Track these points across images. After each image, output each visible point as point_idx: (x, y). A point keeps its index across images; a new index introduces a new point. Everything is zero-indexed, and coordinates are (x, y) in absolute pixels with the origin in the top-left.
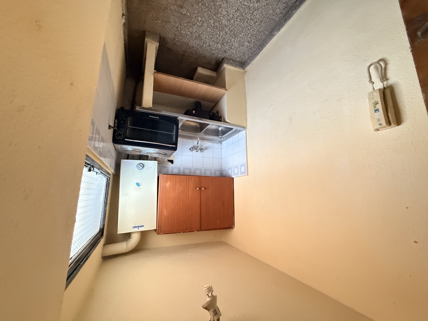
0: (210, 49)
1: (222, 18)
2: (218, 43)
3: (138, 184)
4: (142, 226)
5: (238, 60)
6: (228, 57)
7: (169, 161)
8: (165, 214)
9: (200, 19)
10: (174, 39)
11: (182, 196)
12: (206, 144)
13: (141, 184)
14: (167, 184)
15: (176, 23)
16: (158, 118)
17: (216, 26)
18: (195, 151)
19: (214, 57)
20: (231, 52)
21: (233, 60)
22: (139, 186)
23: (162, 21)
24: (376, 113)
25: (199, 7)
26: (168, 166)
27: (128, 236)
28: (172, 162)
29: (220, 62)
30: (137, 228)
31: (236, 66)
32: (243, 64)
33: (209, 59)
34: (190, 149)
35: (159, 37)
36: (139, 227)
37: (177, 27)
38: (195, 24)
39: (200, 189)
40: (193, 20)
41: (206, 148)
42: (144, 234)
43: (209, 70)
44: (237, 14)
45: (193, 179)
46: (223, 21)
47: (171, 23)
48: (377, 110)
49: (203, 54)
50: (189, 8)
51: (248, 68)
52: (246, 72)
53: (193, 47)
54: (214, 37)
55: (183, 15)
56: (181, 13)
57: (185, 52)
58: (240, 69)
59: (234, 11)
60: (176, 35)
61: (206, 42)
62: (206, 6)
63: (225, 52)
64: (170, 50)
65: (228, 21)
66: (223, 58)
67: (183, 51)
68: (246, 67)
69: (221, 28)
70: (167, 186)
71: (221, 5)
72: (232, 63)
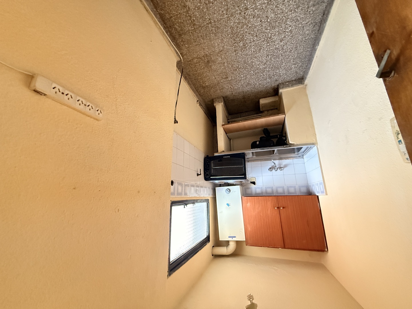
0: (262, 86)
1: (258, 66)
2: (266, 79)
3: (228, 205)
4: (235, 237)
5: (293, 79)
6: (282, 82)
7: (251, 183)
8: (249, 229)
9: (242, 76)
10: (232, 93)
11: (262, 215)
12: (284, 162)
13: (231, 204)
14: (248, 205)
15: (228, 86)
16: (229, 157)
17: (257, 72)
18: (274, 171)
19: (269, 88)
20: (282, 78)
21: (288, 82)
22: (229, 206)
23: (220, 90)
24: (400, 145)
25: (238, 71)
26: (251, 187)
27: (227, 243)
28: (254, 183)
29: (276, 88)
30: (232, 238)
31: (292, 85)
32: (301, 80)
33: (265, 91)
34: (269, 170)
35: (222, 98)
36: (232, 237)
37: (231, 87)
38: (241, 80)
39: (278, 208)
40: (238, 79)
41: (286, 166)
42: (238, 243)
43: (270, 98)
44: (269, 58)
45: (270, 200)
46: (261, 67)
47: (225, 88)
48: (400, 141)
49: (258, 91)
50: (232, 75)
51: (306, 82)
52: (306, 85)
53: (248, 91)
54: (260, 78)
55: (230, 80)
56: (229, 80)
57: (244, 96)
58: (298, 86)
59: (265, 58)
60: (232, 92)
61: (256, 83)
62: (242, 68)
63: (276, 80)
64: (233, 100)
65: (265, 65)
66: (278, 85)
67: (243, 96)
68: (304, 81)
69: (262, 71)
70: (248, 206)
71: (252, 61)
72: (288, 85)
